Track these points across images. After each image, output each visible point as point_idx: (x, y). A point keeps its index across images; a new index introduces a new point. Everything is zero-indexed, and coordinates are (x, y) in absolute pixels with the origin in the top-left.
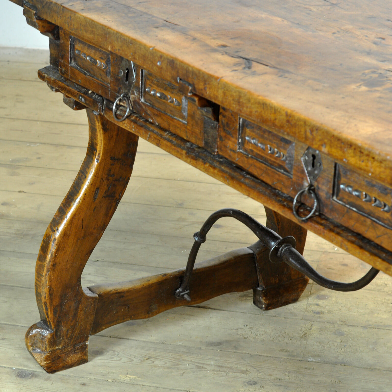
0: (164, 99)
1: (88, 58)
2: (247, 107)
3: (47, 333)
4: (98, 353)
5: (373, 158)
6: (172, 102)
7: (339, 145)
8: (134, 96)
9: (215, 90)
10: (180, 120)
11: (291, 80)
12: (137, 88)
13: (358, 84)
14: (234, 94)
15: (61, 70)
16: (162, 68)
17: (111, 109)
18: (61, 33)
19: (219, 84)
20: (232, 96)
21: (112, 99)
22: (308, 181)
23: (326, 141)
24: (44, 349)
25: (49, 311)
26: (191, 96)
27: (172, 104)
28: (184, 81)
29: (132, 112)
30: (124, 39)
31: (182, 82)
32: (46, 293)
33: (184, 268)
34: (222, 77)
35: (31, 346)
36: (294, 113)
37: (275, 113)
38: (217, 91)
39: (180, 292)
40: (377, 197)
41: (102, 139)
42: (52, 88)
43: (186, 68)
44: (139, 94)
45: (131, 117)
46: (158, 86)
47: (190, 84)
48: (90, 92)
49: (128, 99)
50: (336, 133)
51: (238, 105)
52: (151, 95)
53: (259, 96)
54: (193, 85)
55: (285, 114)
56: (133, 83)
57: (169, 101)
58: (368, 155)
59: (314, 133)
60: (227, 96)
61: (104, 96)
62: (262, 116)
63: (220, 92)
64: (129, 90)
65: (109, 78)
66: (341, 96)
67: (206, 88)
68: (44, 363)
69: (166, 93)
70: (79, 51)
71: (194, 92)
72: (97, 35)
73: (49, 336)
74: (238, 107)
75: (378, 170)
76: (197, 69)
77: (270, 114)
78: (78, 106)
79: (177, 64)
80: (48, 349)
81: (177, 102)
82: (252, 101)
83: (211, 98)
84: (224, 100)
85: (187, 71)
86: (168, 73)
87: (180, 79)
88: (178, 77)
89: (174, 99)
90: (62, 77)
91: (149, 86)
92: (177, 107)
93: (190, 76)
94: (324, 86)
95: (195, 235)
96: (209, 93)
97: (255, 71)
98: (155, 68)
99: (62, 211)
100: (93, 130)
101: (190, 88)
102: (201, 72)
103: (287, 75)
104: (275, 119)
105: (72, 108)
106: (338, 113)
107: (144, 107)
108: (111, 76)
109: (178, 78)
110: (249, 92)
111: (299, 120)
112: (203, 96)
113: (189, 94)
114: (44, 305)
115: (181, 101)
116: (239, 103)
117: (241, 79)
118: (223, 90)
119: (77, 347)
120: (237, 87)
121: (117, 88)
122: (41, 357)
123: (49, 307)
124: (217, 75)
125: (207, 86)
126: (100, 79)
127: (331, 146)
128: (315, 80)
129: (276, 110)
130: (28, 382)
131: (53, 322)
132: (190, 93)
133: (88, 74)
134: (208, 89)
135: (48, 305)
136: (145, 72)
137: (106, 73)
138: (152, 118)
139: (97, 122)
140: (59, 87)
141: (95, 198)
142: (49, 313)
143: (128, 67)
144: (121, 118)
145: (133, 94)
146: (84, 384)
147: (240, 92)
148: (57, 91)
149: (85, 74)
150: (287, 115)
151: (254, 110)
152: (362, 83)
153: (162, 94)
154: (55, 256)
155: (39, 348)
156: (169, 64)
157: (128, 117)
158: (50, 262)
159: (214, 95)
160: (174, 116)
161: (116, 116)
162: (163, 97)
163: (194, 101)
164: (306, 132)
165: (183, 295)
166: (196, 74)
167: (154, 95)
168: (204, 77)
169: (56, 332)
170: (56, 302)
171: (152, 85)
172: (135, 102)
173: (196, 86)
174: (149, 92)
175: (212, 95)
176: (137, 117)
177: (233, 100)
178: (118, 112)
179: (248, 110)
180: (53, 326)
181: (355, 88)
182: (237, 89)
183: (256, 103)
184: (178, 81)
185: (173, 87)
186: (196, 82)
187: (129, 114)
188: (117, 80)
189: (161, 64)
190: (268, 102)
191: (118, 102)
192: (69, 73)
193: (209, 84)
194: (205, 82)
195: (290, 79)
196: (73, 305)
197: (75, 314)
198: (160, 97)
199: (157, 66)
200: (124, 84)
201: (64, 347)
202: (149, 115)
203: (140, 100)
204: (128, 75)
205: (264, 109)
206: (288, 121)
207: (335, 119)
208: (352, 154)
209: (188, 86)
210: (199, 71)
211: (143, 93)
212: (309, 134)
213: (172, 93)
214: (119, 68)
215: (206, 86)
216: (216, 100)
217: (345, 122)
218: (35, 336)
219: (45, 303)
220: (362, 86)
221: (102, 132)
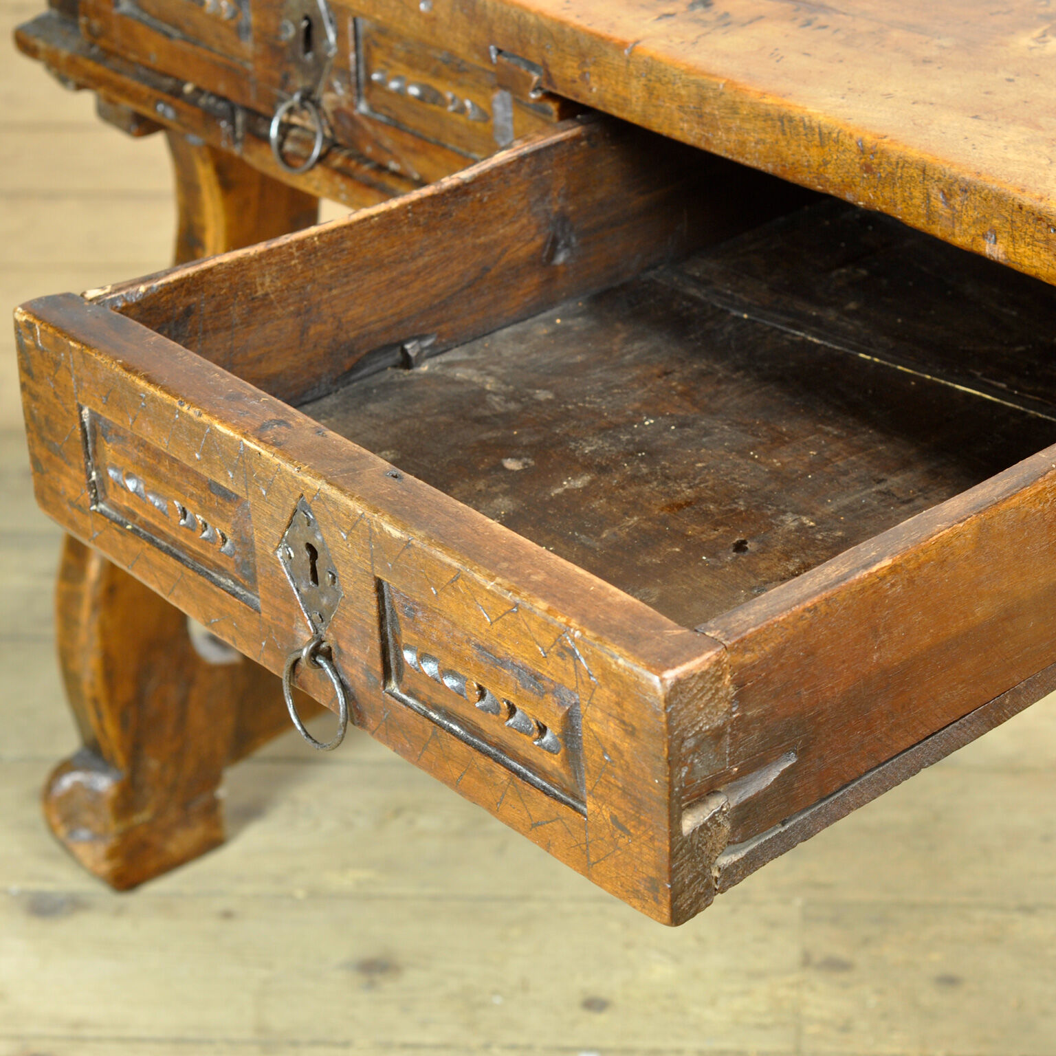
0: (434, 102)
2: (728, 130)
3: (104, 783)
4: (252, 812)
6: (462, 110)
7: (1038, 235)
8: (335, 95)
9: (617, 83)
11: (841, 36)
12: (343, 72)
13: (1037, 33)
14: (683, 92)
15: (89, 28)
16: (435, 19)
17: (265, 139)
19: (628, 62)
20: (675, 96)
21: (262, 108)
25: (106, 720)
26: (540, 100)
27: (461, 118)
28: (512, 55)
29: (331, 146)
31: (504, 60)
34: (637, 42)
35: (63, 823)
36: (885, 145)
37: (822, 145)
38: (627, 84)
42: (63, 80)
43: (515, 16)
44: (350, 91)
45: (331, 157)
46: (411, 65)
47: (532, 66)
48: (188, 88)
49: (317, 105)
50: (1027, 200)
51: (698, 123)
52: (390, 93)
53: (763, 94)
54: (543, 68)
55: (854, 149)
56: (327, 58)
57: (451, 108)
59: (957, 201)
60: (658, 98)
61: (235, 97)
62: (779, 154)
63: (636, 88)
64: (317, 80)
65: (248, 46)
66: (1003, 75)
67: (587, 76)
68: (105, 867)
69: (439, 85)
71: (548, 88)
73: (113, 792)
74: (697, 130)
76: (553, 20)
77: (807, 149)
78: (143, 126)
79: (485, 6)
80: (114, 828)
81: (477, 111)
83: (605, 105)
84: (651, 111)
85: (519, 27)
86: (459, 35)
87: (500, 52)
88: (491, 44)
89: (468, 104)
90: (92, 45)
91: (382, 66)
92: (480, 125)
93: (533, 41)
94: (942, 48)
96: (598, 90)
97: (727, 14)
98: (412, 19)
100: (188, 189)
101: (535, 77)
102: (567, 29)
103: (822, 18)
104: (826, 163)
105: (128, 131)
106: (1015, 134)
107: (369, 127)
108: (256, 41)
109: (492, 48)
110: (730, 84)
111: (903, 163)
112: (580, 100)
113: (533, 96)
115: (491, 107)
117: (694, 43)
118: (643, 81)
120: (688, 72)
121: (277, 75)
122: (93, 853)
123: (104, 710)
124: (618, 35)
125: (592, 69)
126: (217, 47)
127: (1013, 240)
128: (910, 27)
129: (824, 137)
130: (65, 928)
132: (535, 90)
133: (177, 34)
134: (593, 81)
135: (103, 704)
136: (364, 25)
137: (240, 31)
138: (398, 160)
139: (200, 164)
140: (89, 76)
142: (107, 725)
143: (307, 12)
144: (300, 163)
145: (331, 89)
146: (227, 915)
147: (699, 86)
148: (79, 87)
149: (168, 36)
150: (862, 151)
151: (752, 138)
152: (1046, 27)
153: (425, 88)
155: (87, 827)
156: (457, 7)
157: (321, 159)
158: (98, 581)
159: (616, 95)
160: (471, 150)
161: (285, 158)
162: (430, 96)
163: (546, 112)
164: (927, 198)
166: (552, 36)
167: (401, 93)
168: (577, 41)
170: (126, 691)
171: (392, 62)
172: (338, 113)
173: (554, 71)
174: (383, 83)
175: (609, 96)
176: (350, 158)
177: (681, 108)
178: (289, 146)
179: (733, 137)
180: (120, 759)
181: (1032, 44)
182: (692, 78)
183: (756, 117)
184: (494, 56)
185: (459, 65)
186: (551, 57)
187: (325, 149)
188: (273, 49)
189: (432, 8)
190: (796, 113)
191: (285, 117)
192: (116, 33)
193: (595, 63)
194: (583, 56)
195: (836, 31)
196: (173, 694)
197: (182, 719)
198: (421, 98)
199: (420, 14)
200: (299, 63)
201: (160, 813)
202: (388, 151)
203: (355, 106)
204: (309, 36)
205: (784, 133)
206: (868, 168)
207: (1011, 155)
209: (527, 71)
210: (562, 24)
211: (363, 86)
212: (938, 204)
213: (460, 85)
214: (279, 17)
215: (586, 69)
216: (623, 110)
217: (1045, 162)
218: (70, 794)
219: (95, 701)
220: (1049, 37)
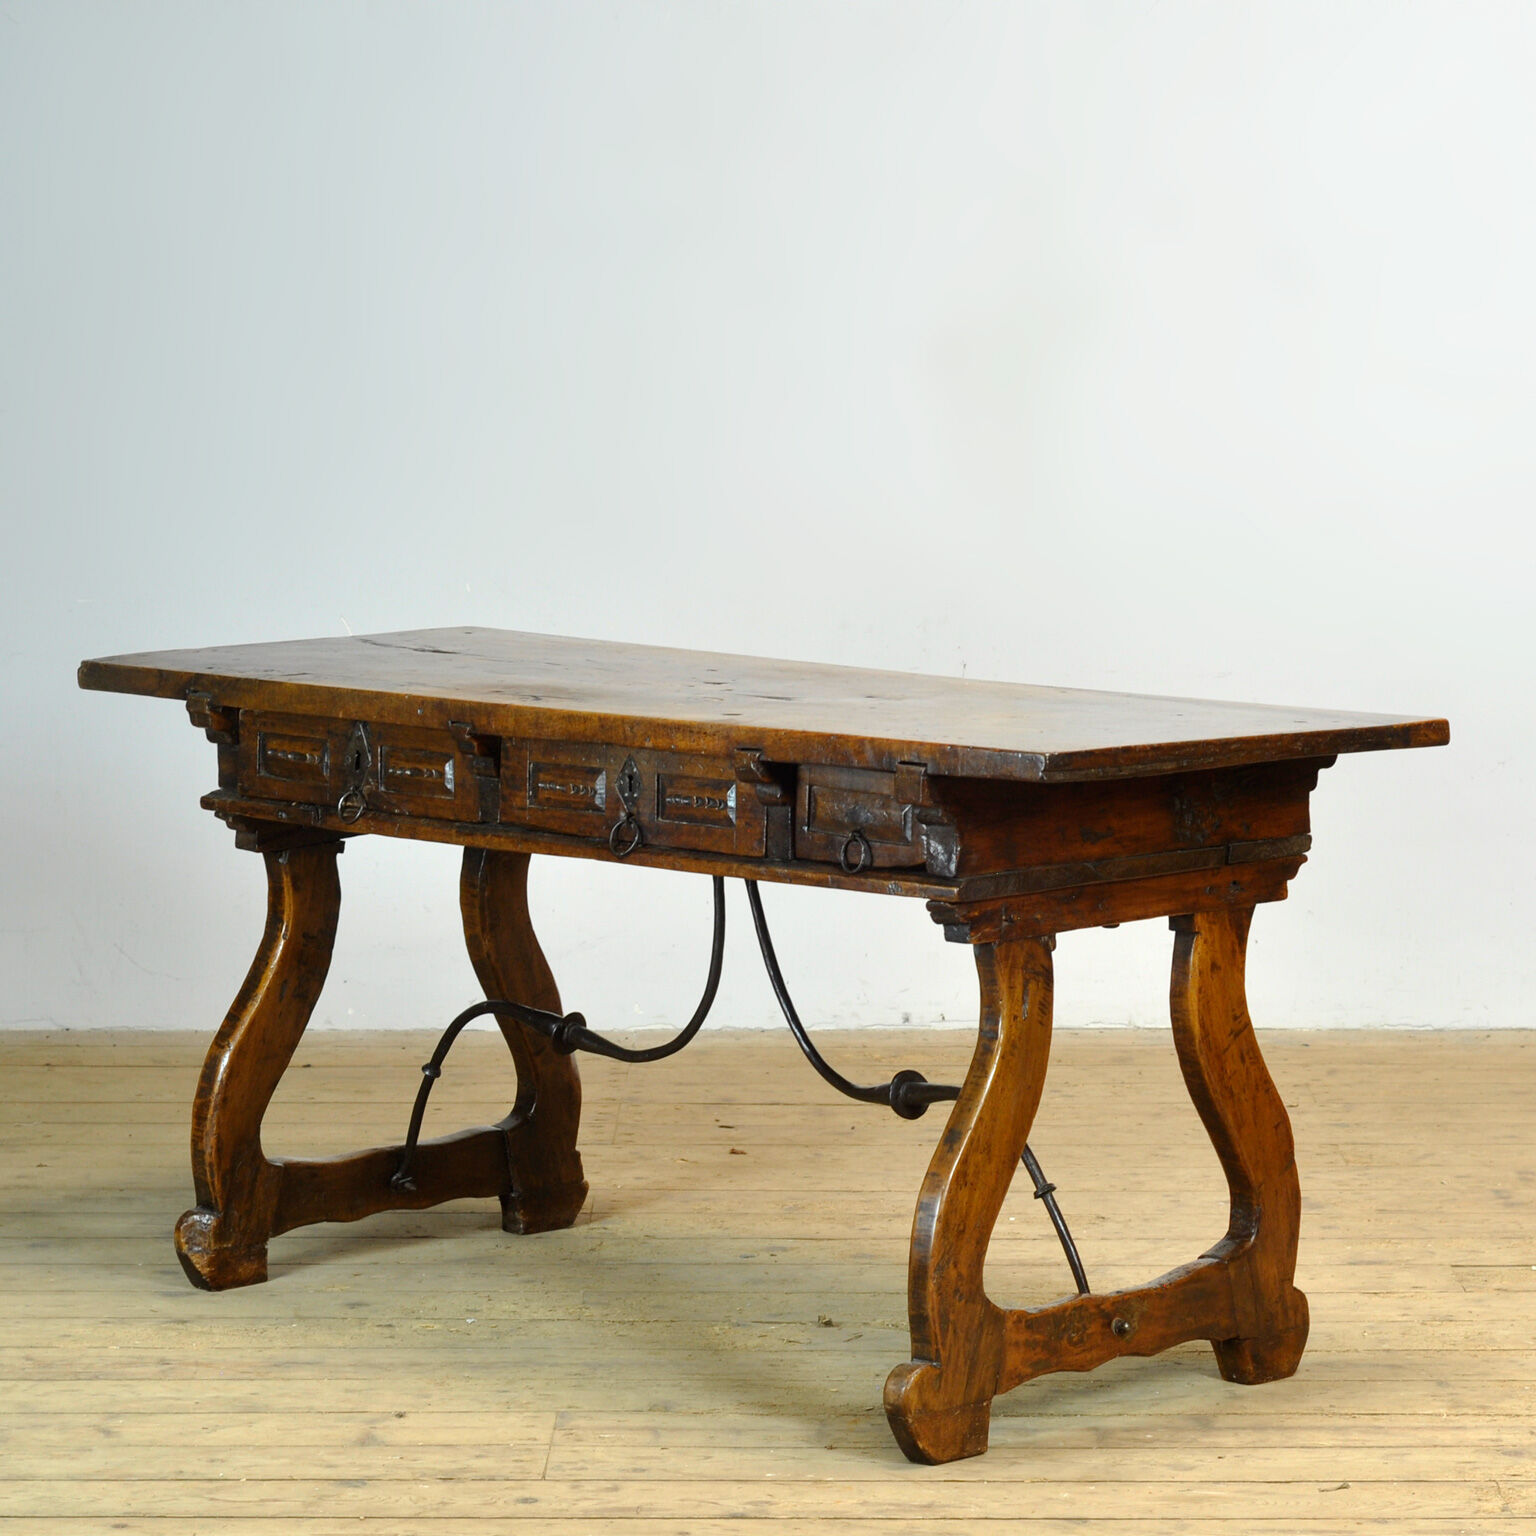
0: (417, 776)
1: (290, 756)
3: (210, 1221)
5: (705, 733)
6: (430, 775)
8: (368, 787)
9: (503, 721)
10: (443, 797)
12: (374, 774)
14: (530, 717)
15: (242, 788)
16: (424, 716)
18: (241, 732)
19: (507, 711)
21: (333, 802)
22: (624, 810)
23: (650, 733)
24: (206, 1245)
25: (216, 1179)
26: (469, 741)
27: (430, 779)
28: (458, 722)
29: (367, 810)
30: (365, 697)
31: (455, 725)
32: (212, 1147)
33: (403, 1143)
35: (187, 1243)
38: (507, 721)
39: (398, 1179)
40: (710, 796)
41: (291, 902)
43: (460, 706)
44: (377, 782)
46: (407, 761)
47: (467, 724)
48: (294, 804)
49: (361, 792)
52: (397, 777)
54: (472, 724)
56: (367, 769)
58: (699, 733)
59: (635, 730)
61: (319, 801)
63: (511, 721)
64: (362, 780)
65: (327, 774)
67: (491, 722)
68: (206, 1270)
69: (420, 767)
70: (274, 750)
71: (474, 732)
72: (321, 702)
73: (215, 1224)
75: (711, 744)
79: (447, 705)
80: (213, 1247)
82: (555, 717)
83: (497, 732)
85: (462, 709)
86: (435, 720)
87: (452, 722)
88: (449, 720)
89: (433, 771)
90: (244, 795)
91: (394, 766)
93: (468, 714)
95: (424, 1068)
96: (495, 726)
99: (233, 1018)
101: (468, 728)
102: (483, 705)
104: (586, 729)
107: (386, 797)
108: (331, 770)
109: (449, 722)
112: (488, 733)
114: (208, 1169)
115: (444, 770)
116: (536, 725)
118: (514, 718)
119: (253, 1250)
121: (342, 784)
122: (201, 1260)
123: (215, 1172)
125: (492, 719)
126: (311, 780)
127: (655, 738)
131: (222, 1198)
132: (468, 734)
134: (493, 723)
135: (215, 1168)
136: (385, 750)
137: (320, 769)
138: (399, 808)
139: (284, 876)
141: (281, 997)
142: (216, 1183)
143: (358, 749)
145: (369, 783)
153: (414, 770)
154: (226, 1084)
155: (199, 1245)
156: (435, 709)
158: (218, 1094)
160: (434, 794)
162: (416, 772)
163: (472, 748)
164: (624, 732)
165: (404, 1183)
166: (476, 710)
167: (402, 775)
168: (486, 709)
169: (225, 1217)
171: (398, 762)
172: (371, 794)
173: (477, 724)
174: (394, 773)
175: (499, 728)
176: (375, 813)
180: (220, 1204)
184: (450, 726)
186: (475, 719)
188: (341, 772)
189: (423, 711)
192: (257, 786)
194: (489, 714)
196: (249, 1175)
197: (252, 1191)
198: (411, 775)
199: (417, 717)
200: (353, 775)
201: (235, 1246)
203: (379, 789)
204: (358, 761)
208: (681, 738)
209: (465, 727)
210: (480, 703)
211: (383, 779)
212: (629, 733)
213: (430, 764)
214: (344, 755)
215: (490, 719)
216: (505, 732)
218: (191, 1227)
219: (211, 1165)
221: (291, 892)
